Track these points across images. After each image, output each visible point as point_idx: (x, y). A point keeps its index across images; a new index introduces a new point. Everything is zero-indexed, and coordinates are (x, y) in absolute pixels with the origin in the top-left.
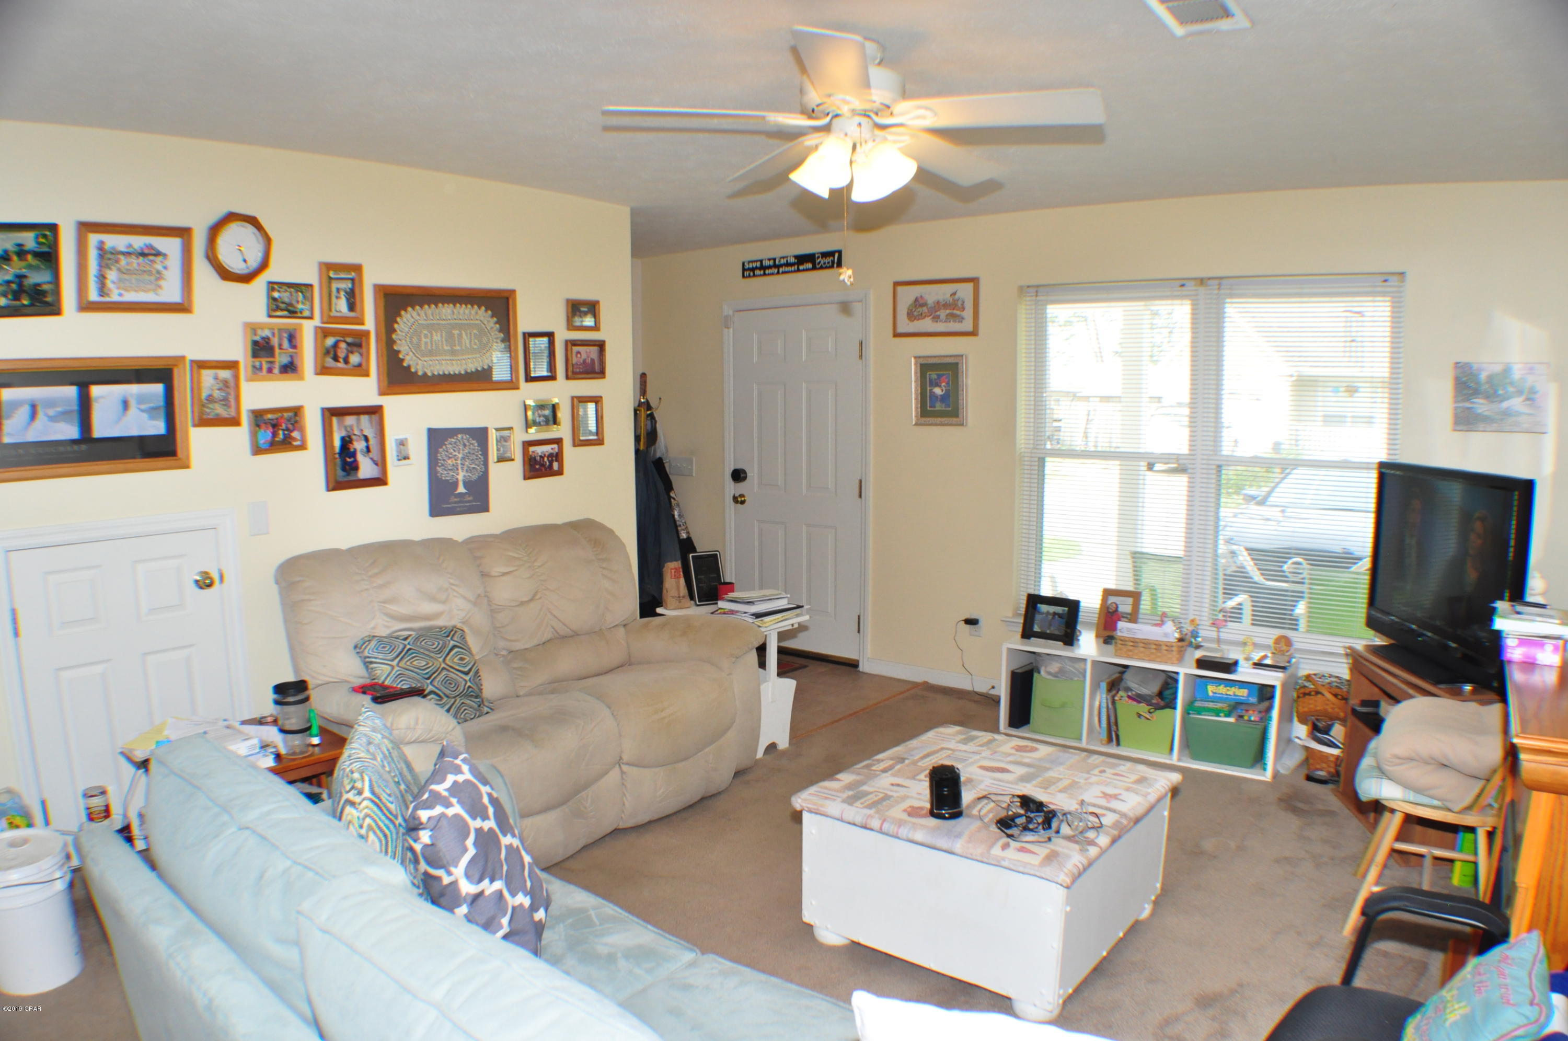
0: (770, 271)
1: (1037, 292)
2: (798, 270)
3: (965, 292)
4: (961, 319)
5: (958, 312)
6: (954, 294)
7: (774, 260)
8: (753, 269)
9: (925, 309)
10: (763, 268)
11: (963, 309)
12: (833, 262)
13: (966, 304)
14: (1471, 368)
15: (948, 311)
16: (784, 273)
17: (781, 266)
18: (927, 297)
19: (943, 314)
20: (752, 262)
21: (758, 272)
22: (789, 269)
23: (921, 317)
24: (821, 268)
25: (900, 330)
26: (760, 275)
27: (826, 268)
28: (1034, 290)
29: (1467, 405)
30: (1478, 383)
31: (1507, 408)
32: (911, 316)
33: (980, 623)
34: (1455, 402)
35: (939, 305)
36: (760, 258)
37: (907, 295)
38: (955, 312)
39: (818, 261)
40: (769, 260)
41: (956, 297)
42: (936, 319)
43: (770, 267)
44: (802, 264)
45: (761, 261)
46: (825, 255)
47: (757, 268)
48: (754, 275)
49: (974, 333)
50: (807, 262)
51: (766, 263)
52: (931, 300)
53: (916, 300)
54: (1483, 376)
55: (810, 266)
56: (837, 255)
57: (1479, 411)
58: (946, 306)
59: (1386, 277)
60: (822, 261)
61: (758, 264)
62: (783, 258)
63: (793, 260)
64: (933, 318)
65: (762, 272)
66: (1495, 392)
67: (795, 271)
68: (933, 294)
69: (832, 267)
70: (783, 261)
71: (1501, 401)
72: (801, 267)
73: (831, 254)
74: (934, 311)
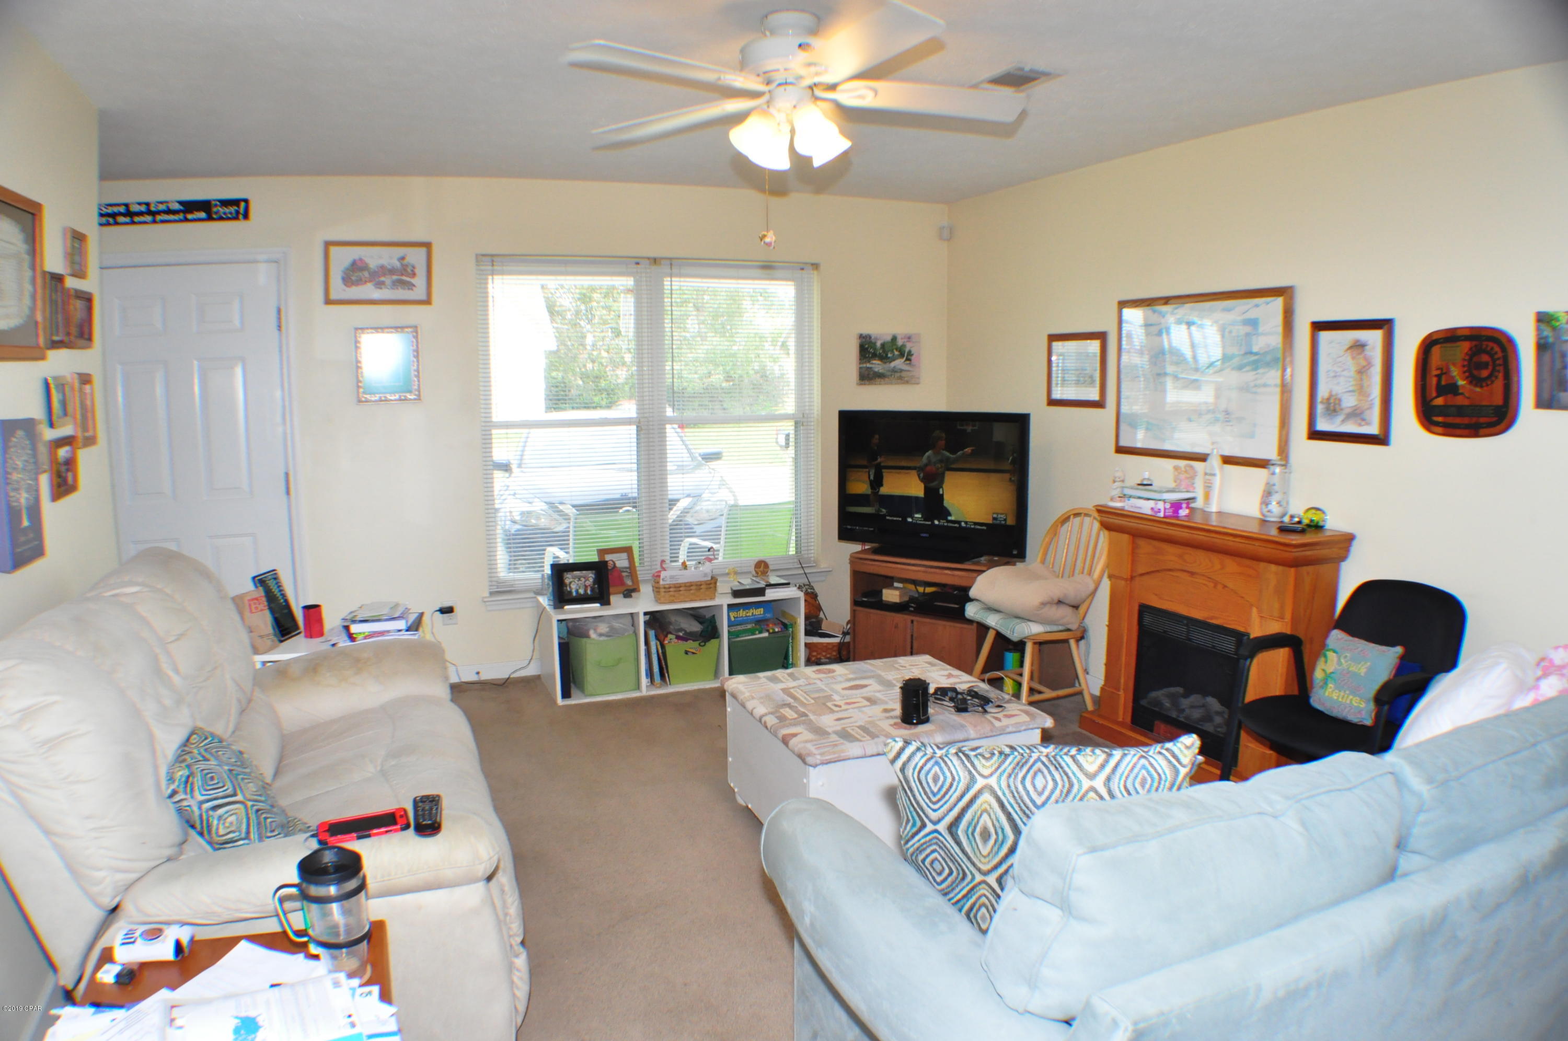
0: (142, 219)
1: (493, 261)
2: (186, 220)
3: (416, 257)
4: (411, 286)
5: (408, 279)
6: (403, 258)
7: (148, 204)
8: (114, 215)
9: (366, 274)
10: (129, 213)
11: (414, 275)
12: (238, 212)
13: (417, 271)
14: (870, 337)
15: (395, 277)
16: (163, 222)
17: (159, 213)
18: (368, 260)
19: (388, 280)
20: (111, 205)
21: (121, 219)
22: (172, 217)
23: (359, 282)
24: (221, 219)
25: (333, 296)
26: (126, 224)
27: (228, 219)
28: (489, 259)
29: (868, 365)
30: (875, 349)
31: (894, 367)
32: (348, 280)
33: (455, 610)
34: (860, 363)
35: (384, 271)
36: (126, 201)
37: (342, 258)
38: (404, 278)
39: (215, 210)
40: (140, 204)
41: (405, 262)
42: (380, 285)
43: (140, 214)
44: (191, 212)
45: (127, 205)
46: (225, 203)
47: (120, 214)
48: (116, 223)
49: (428, 302)
50: (198, 210)
51: (135, 208)
52: (373, 264)
53: (354, 263)
54: (879, 344)
55: (203, 215)
56: (243, 205)
57: (876, 370)
58: (392, 271)
59: (802, 266)
60: (222, 210)
61: (122, 209)
62: (161, 203)
63: (177, 207)
64: (376, 284)
65: (128, 220)
66: (887, 355)
67: (181, 221)
68: (375, 258)
69: (236, 218)
70: (162, 207)
71: (890, 362)
72: (190, 216)
73: (236, 202)
74: (377, 276)
